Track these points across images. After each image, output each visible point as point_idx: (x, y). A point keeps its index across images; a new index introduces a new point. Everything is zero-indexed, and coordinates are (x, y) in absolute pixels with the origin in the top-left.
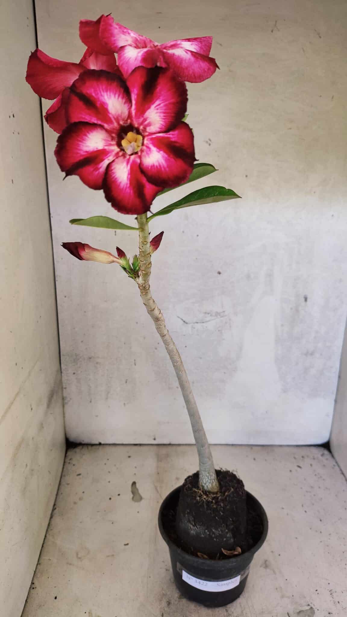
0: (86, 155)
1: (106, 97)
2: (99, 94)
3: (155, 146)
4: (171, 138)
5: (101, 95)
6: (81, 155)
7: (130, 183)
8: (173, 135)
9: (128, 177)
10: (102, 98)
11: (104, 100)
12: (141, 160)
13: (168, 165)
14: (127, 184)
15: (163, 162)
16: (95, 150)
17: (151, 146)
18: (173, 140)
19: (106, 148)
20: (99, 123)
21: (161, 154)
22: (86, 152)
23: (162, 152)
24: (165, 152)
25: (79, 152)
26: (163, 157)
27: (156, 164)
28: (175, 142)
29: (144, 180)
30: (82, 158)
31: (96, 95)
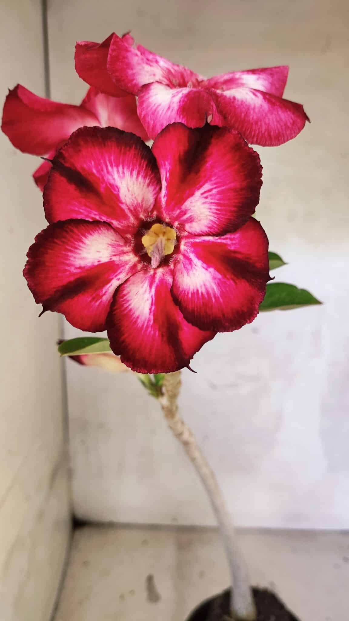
0: (80, 273)
1: (116, 176)
2: (105, 171)
3: (199, 257)
4: (230, 245)
5: (108, 172)
6: (74, 274)
7: (155, 320)
8: (231, 239)
9: (150, 309)
10: (110, 177)
11: (112, 181)
12: (174, 280)
13: (222, 293)
14: (149, 320)
15: (213, 287)
16: (96, 263)
17: (192, 256)
18: (232, 248)
19: (115, 259)
20: (104, 219)
21: (210, 272)
22: (80, 268)
23: (211, 270)
24: (217, 269)
25: (67, 268)
26: (214, 278)
27: (202, 290)
28: (235, 252)
29: (179, 317)
30: (72, 279)
31: (98, 172)
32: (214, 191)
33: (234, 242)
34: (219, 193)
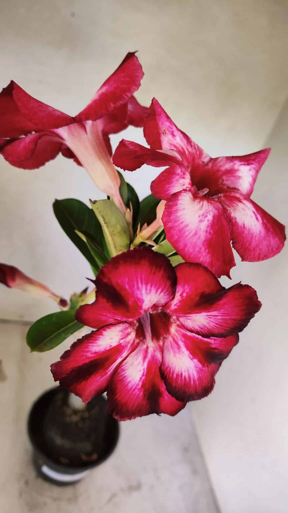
0: (94, 357)
1: (144, 292)
2: (136, 287)
3: (188, 348)
4: (212, 344)
5: (138, 288)
6: (89, 358)
7: (142, 386)
8: (215, 340)
9: (141, 378)
10: (139, 292)
11: (139, 296)
12: (163, 358)
13: (199, 378)
14: (138, 385)
15: (194, 373)
16: (108, 348)
17: (181, 344)
18: (214, 346)
19: (122, 341)
20: (124, 319)
21: (194, 362)
22: (96, 353)
23: (196, 361)
24: (200, 361)
25: (85, 354)
26: (196, 367)
27: (185, 374)
28: (215, 349)
29: (163, 388)
30: (87, 361)
31: (130, 287)
32: (219, 317)
33: (216, 342)
34: (222, 319)
